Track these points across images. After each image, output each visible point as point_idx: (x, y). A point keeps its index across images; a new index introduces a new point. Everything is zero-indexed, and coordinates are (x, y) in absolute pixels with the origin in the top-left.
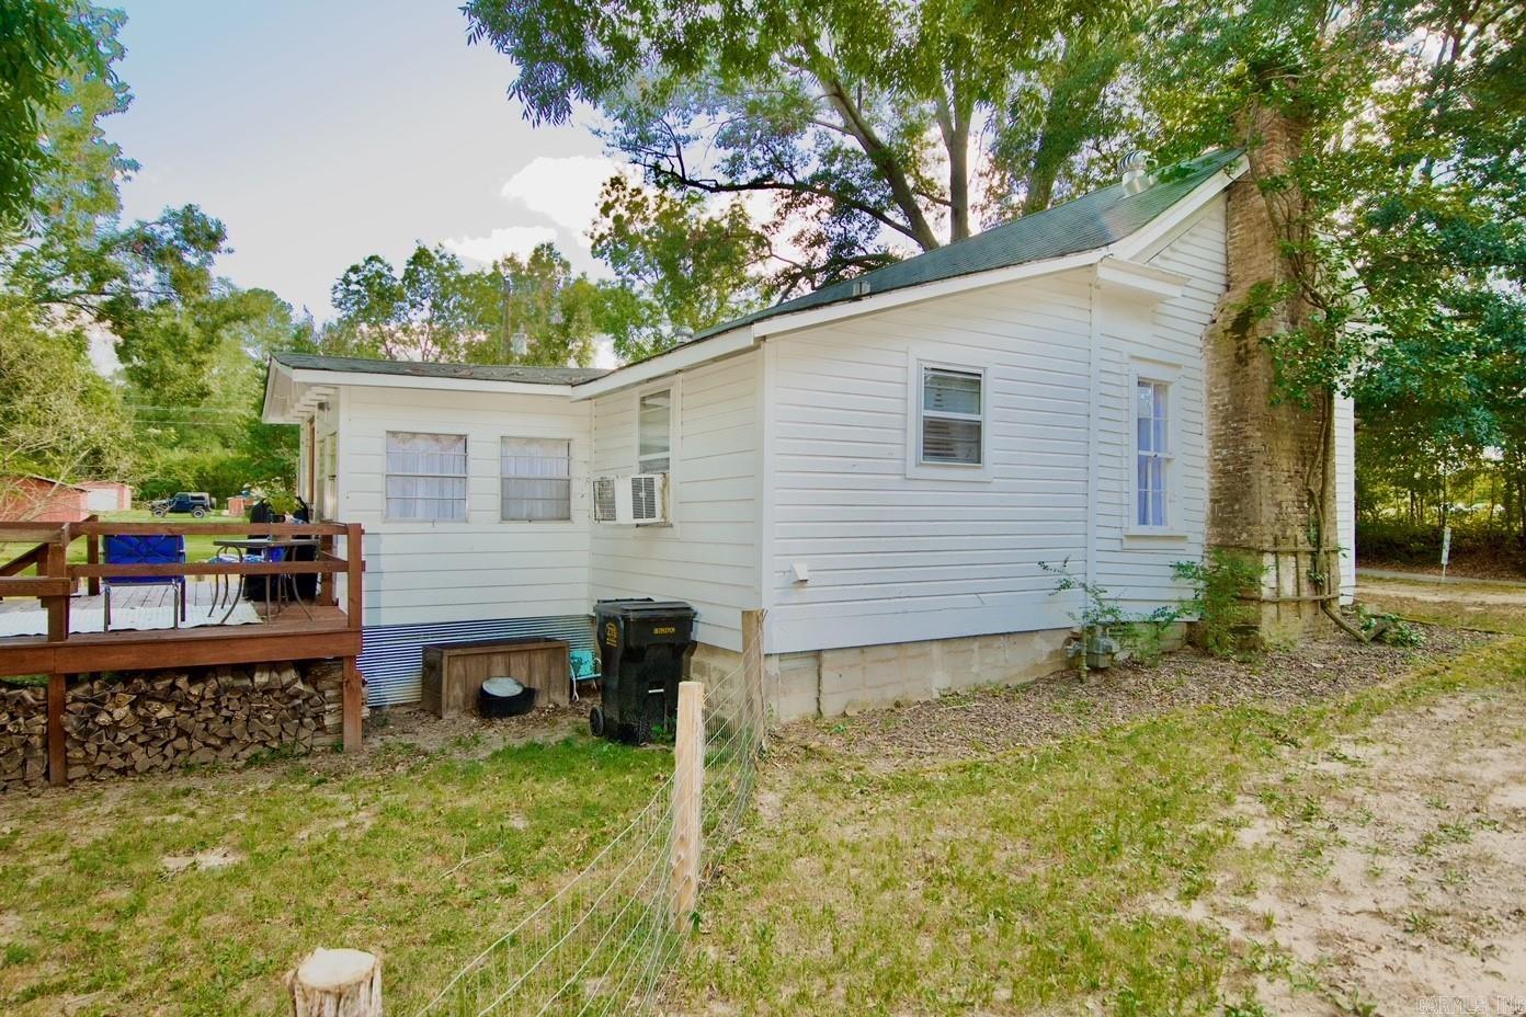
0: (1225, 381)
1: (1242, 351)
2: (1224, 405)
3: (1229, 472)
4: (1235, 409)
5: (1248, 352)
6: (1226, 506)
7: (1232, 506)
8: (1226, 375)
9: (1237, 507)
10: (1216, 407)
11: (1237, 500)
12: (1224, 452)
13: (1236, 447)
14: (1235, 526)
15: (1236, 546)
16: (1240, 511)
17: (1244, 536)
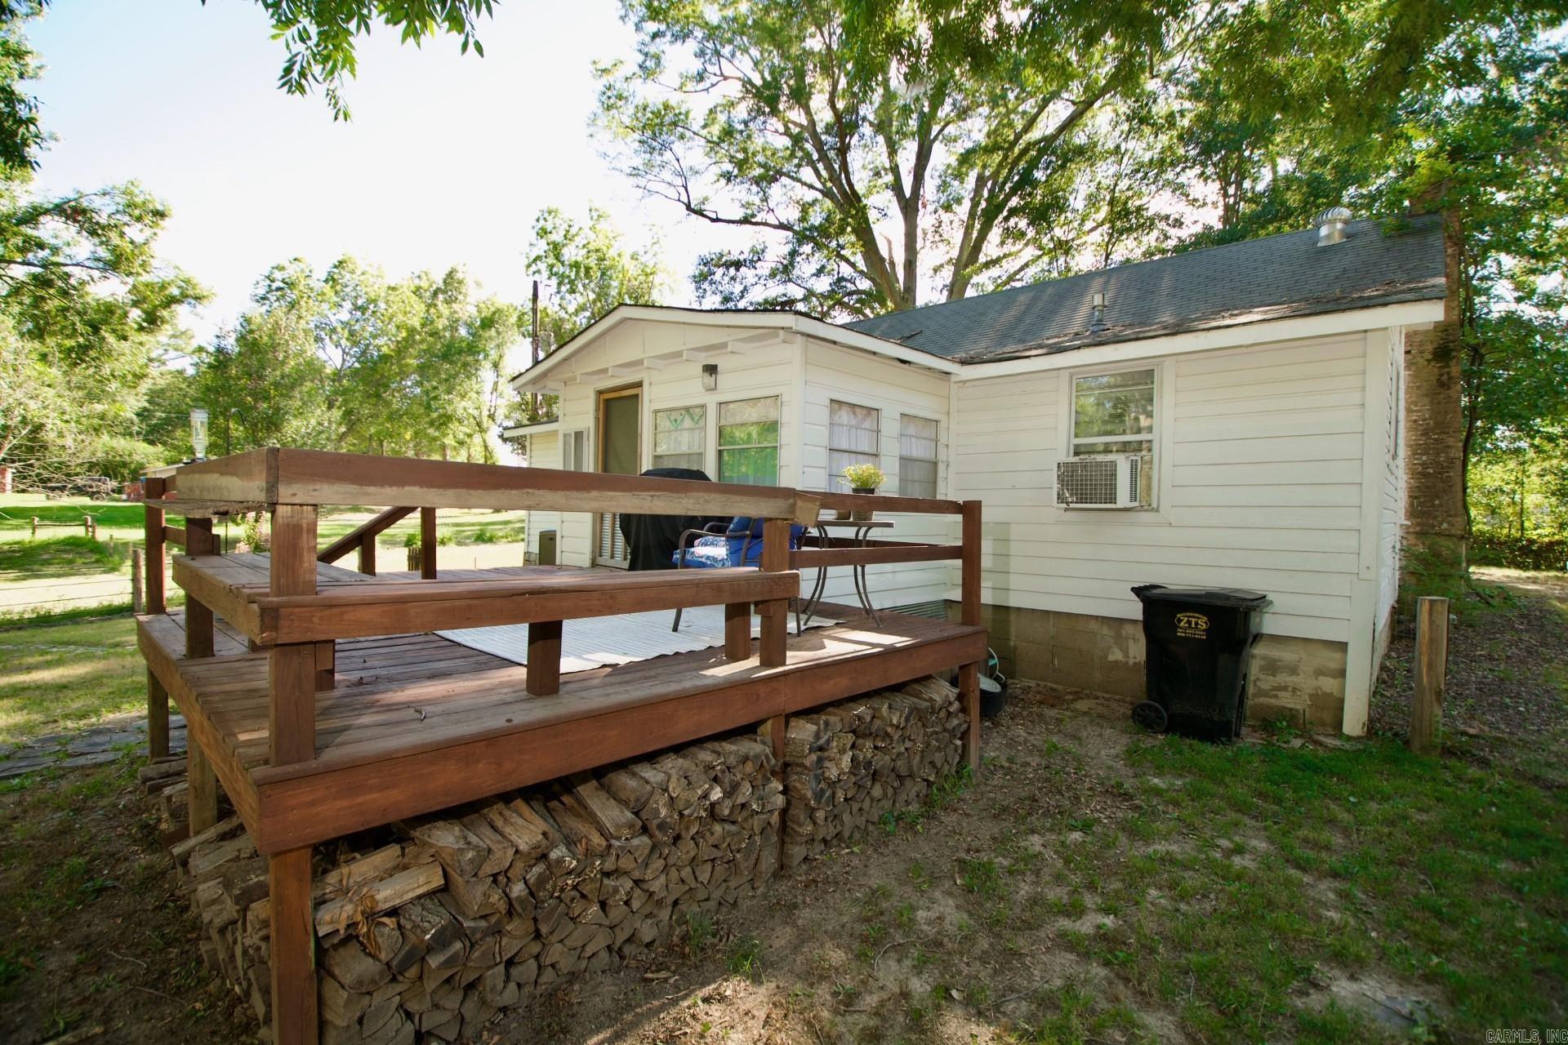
0: (1426, 400)
1: (1445, 378)
2: (1424, 420)
3: (1429, 474)
4: (1437, 424)
5: (1450, 378)
6: (1425, 502)
7: (1432, 501)
8: (1427, 396)
9: (1437, 502)
10: (1415, 421)
11: (1438, 497)
12: (1424, 458)
13: (1438, 454)
14: (1435, 518)
15: (1436, 534)
16: (1441, 505)
17: (1445, 525)
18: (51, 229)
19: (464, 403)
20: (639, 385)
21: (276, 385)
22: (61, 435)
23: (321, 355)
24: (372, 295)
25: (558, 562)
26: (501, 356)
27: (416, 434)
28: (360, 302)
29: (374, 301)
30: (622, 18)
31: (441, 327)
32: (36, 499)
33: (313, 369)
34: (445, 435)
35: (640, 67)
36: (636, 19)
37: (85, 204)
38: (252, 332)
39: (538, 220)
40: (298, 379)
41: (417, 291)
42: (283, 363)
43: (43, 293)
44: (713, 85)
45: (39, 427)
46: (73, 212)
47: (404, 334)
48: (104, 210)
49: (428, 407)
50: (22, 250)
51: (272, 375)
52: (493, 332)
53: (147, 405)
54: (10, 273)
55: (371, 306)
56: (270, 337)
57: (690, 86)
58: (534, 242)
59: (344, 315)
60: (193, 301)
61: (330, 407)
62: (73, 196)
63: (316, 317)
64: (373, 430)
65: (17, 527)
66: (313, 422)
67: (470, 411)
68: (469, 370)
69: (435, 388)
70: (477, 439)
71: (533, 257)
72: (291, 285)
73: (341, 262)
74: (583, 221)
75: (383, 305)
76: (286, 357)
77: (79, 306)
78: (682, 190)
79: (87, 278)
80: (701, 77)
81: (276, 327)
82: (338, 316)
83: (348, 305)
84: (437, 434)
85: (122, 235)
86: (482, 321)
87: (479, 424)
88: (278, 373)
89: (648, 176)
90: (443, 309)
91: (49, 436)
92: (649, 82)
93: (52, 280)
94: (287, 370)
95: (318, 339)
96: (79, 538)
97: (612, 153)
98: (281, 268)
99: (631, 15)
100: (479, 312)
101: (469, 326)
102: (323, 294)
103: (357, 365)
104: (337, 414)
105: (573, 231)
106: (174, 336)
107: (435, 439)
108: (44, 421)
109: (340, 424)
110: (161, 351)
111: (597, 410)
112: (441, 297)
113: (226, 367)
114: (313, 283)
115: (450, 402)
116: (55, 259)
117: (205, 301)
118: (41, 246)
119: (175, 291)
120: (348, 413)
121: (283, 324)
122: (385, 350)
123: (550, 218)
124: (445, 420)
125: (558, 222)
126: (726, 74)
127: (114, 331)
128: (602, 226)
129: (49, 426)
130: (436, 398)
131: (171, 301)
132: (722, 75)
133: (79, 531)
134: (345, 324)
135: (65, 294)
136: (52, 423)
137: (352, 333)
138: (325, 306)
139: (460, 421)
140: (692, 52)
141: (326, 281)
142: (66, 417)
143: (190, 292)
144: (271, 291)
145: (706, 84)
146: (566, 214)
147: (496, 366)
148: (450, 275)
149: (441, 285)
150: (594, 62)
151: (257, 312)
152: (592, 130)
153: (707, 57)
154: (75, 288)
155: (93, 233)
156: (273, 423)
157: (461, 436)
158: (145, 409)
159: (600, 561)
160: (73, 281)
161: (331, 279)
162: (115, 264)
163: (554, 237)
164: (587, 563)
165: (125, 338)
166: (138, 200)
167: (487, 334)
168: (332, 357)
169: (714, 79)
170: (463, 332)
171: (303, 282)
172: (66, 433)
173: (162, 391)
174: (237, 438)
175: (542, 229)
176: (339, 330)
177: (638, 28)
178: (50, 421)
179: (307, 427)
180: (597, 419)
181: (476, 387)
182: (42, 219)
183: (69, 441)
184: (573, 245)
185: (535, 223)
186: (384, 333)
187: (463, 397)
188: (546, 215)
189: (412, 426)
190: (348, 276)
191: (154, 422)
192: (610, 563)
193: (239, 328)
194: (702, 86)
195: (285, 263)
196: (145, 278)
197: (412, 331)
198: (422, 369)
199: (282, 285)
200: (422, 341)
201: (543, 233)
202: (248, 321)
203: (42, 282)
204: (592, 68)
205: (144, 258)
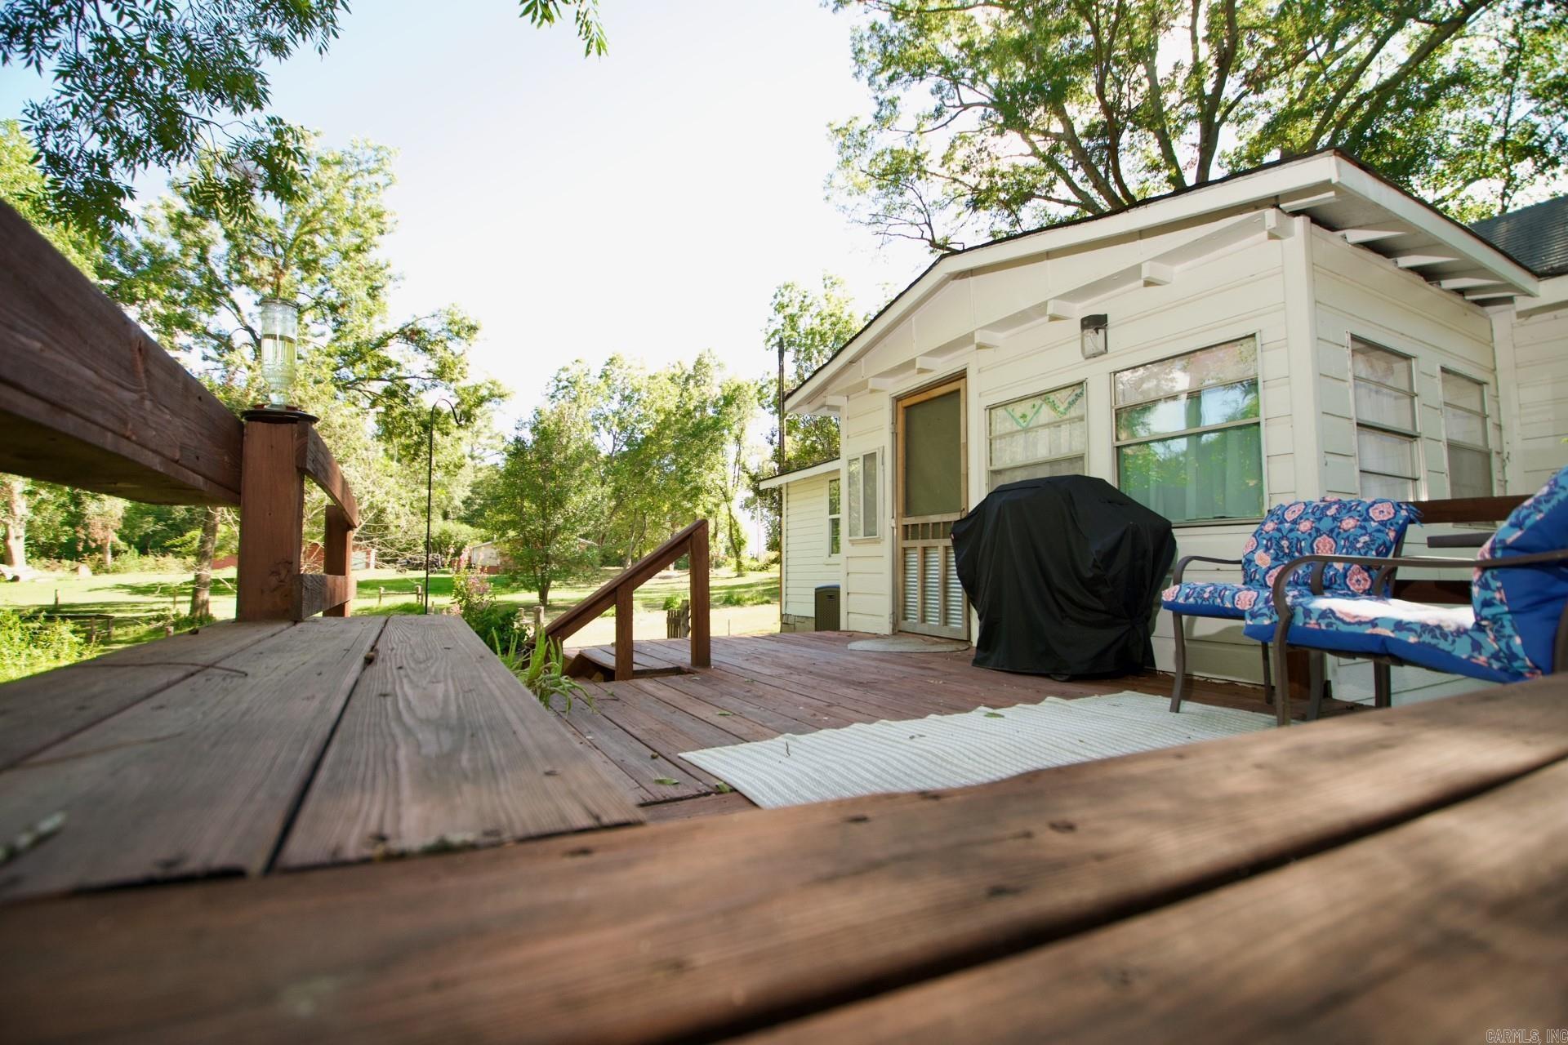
18: (396, 350)
19: (712, 476)
20: (961, 375)
21: (561, 466)
22: (398, 517)
23: (597, 441)
24: (637, 385)
25: (843, 627)
26: (742, 430)
27: (673, 505)
28: (627, 393)
29: (639, 390)
30: (856, 75)
31: (692, 408)
32: (390, 573)
33: (590, 452)
34: (696, 506)
35: (876, 117)
36: (869, 74)
37: (419, 326)
38: (542, 422)
39: (775, 297)
40: (579, 459)
41: (672, 379)
42: (566, 447)
43: (391, 402)
44: (952, 119)
45: (383, 511)
46: (412, 335)
47: (662, 417)
48: (433, 327)
49: (682, 481)
50: (377, 369)
51: (557, 458)
52: (734, 409)
53: (470, 494)
54: (368, 388)
55: (636, 396)
56: (556, 424)
57: (928, 125)
58: (772, 317)
59: (615, 406)
60: (497, 399)
61: (603, 484)
62: (410, 321)
63: (593, 409)
64: (638, 503)
65: (370, 596)
66: (589, 497)
67: (717, 482)
68: (715, 445)
69: (687, 463)
70: (723, 508)
71: (771, 332)
72: (574, 383)
73: (612, 360)
74: (817, 292)
75: (644, 394)
76: (568, 442)
77: (415, 410)
78: (925, 228)
79: (422, 388)
80: (939, 112)
81: (561, 416)
82: (611, 407)
83: (617, 397)
84: (689, 505)
85: (446, 348)
86: (725, 398)
87: (725, 494)
88: (563, 455)
89: (890, 221)
90: (695, 392)
91: (389, 518)
92: (885, 130)
93: (396, 391)
94: (569, 452)
95: (596, 428)
96: (413, 605)
97: (850, 206)
98: (565, 370)
99: (864, 70)
100: (723, 391)
101: (715, 405)
102: (599, 388)
103: (625, 449)
104: (608, 490)
105: (808, 301)
106: (490, 438)
107: (688, 510)
108: (385, 504)
109: (610, 499)
110: (481, 450)
111: (895, 422)
112: (692, 382)
113: (522, 454)
114: (590, 380)
115: (700, 475)
116: (400, 374)
117: (506, 399)
118: (389, 364)
119: (484, 392)
120: (617, 490)
121: (566, 412)
122: (647, 432)
123: (786, 293)
124: (697, 491)
125: (793, 295)
126: (965, 102)
127: (439, 429)
128: (836, 293)
129: (389, 510)
130: (688, 473)
131: (481, 401)
132: (962, 104)
133: (411, 599)
134: (617, 413)
135: (405, 401)
136: (392, 507)
137: (621, 421)
138: (599, 399)
139: (709, 492)
140: (928, 90)
141: (601, 377)
142: (402, 502)
143: (496, 392)
144: (558, 390)
145: (947, 117)
146: (801, 287)
147: (738, 439)
148: (699, 362)
149: (692, 372)
150: (830, 125)
151: (548, 407)
152: (828, 192)
153: (944, 93)
154: (412, 396)
155: (425, 350)
156: (559, 502)
157: (710, 506)
158: (469, 498)
159: (904, 625)
160: (411, 391)
161: (604, 375)
162: (441, 373)
163: (788, 311)
164: (887, 629)
165: (447, 434)
166: (457, 318)
167: (729, 410)
168: (605, 444)
169: (954, 111)
170: (710, 411)
171: (582, 380)
172: (402, 515)
173: (481, 483)
174: (530, 515)
175: (779, 304)
176: (611, 417)
177: (871, 82)
178: (390, 505)
179: (585, 503)
180: (895, 434)
181: (721, 459)
182: (390, 342)
183: (403, 522)
184: (808, 314)
185: (772, 299)
186: (646, 417)
187: (711, 469)
188: (783, 290)
189: (669, 499)
190: (618, 371)
191: (476, 507)
192: (921, 628)
193: (533, 420)
194: (941, 121)
195: (569, 365)
196: (463, 383)
197: (668, 414)
198: (677, 449)
199: (566, 384)
200: (677, 422)
201: (780, 307)
202: (539, 413)
203: (390, 394)
204: (828, 130)
205: (461, 365)
